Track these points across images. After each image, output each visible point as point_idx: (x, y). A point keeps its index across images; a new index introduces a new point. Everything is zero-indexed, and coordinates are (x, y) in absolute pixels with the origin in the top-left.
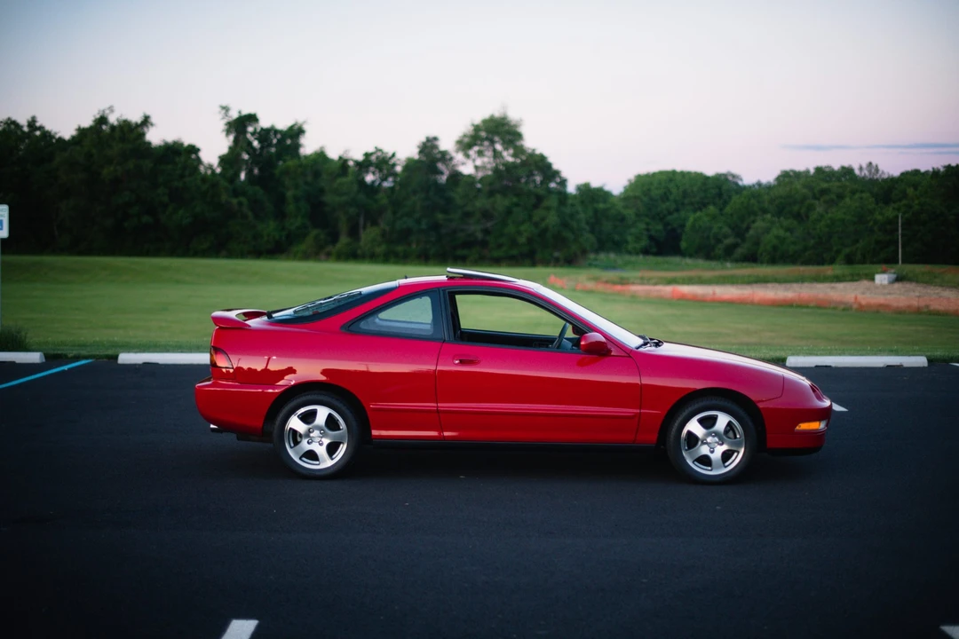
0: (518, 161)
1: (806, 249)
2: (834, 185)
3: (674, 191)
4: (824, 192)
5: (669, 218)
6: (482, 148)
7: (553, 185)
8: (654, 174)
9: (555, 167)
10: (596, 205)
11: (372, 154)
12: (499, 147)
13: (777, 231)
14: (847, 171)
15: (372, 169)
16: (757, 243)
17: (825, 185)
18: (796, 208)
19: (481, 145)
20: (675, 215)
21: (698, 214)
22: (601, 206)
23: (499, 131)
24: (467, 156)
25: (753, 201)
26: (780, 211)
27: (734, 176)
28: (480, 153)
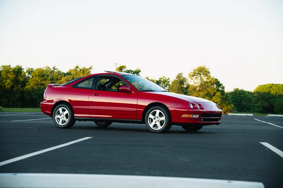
0: (208, 81)
6: (197, 77)
7: (220, 89)
8: (265, 85)
9: (221, 83)
10: (240, 96)
11: (162, 78)
12: (202, 76)
15: (162, 83)
19: (197, 76)
20: (272, 100)
22: (242, 96)
23: (202, 71)
24: (192, 79)
28: (196, 78)
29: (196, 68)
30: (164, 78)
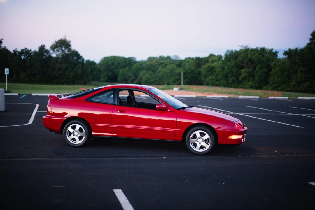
0: (70, 53)
1: (155, 81)
2: (165, 61)
3: (115, 62)
4: (162, 63)
5: (114, 71)
6: (58, 49)
7: (80, 60)
8: (109, 57)
9: (81, 55)
11: (24, 50)
12: (63, 49)
13: (147, 75)
14: (169, 57)
15: (23, 54)
16: (141, 79)
17: (162, 61)
18: (153, 68)
19: (58, 48)
20: (116, 70)
21: (123, 70)
22: (93, 67)
23: (63, 44)
24: (54, 51)
25: (140, 66)
26: (148, 69)
27: (134, 58)
28: (58, 51)
29: (57, 40)
30: (26, 50)
